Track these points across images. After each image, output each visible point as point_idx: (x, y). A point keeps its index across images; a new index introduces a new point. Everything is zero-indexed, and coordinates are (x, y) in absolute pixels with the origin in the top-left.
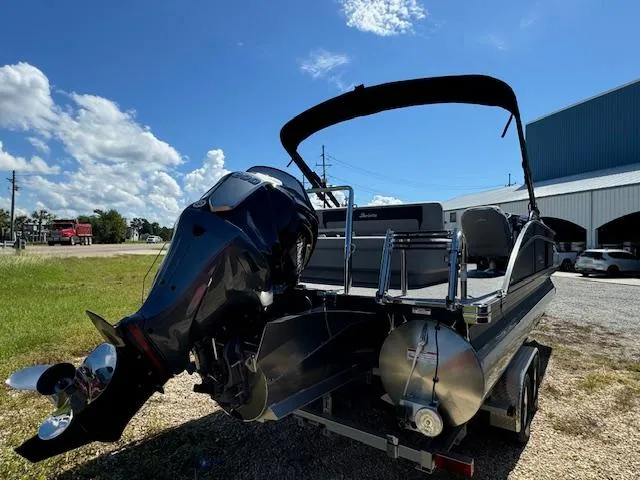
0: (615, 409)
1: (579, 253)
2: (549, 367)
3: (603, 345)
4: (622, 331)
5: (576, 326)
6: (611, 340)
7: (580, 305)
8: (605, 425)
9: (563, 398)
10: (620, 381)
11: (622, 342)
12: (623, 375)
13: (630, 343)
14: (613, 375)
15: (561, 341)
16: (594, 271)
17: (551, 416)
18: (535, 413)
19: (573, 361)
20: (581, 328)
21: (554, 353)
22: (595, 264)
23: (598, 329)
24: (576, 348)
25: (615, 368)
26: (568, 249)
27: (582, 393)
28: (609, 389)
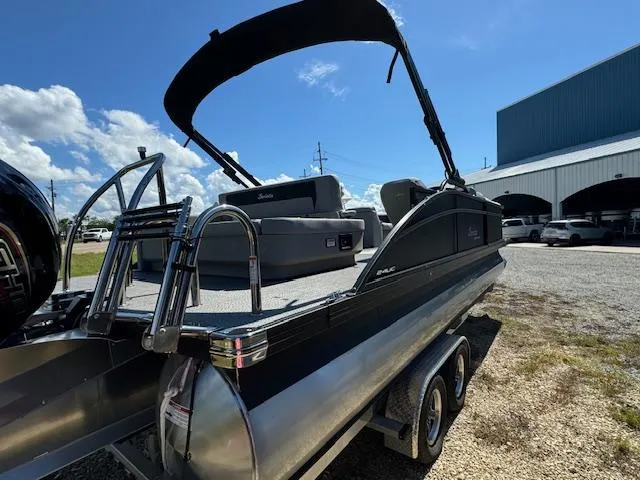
0: (554, 399)
1: (545, 225)
2: (494, 346)
3: (555, 315)
4: (576, 299)
5: (532, 297)
6: (564, 310)
7: (539, 273)
8: (537, 426)
9: (498, 386)
10: (565, 361)
11: (575, 311)
12: (570, 351)
13: (583, 312)
14: (559, 352)
15: (515, 314)
16: (558, 240)
17: (476, 416)
18: (458, 412)
19: (521, 336)
20: (536, 298)
21: (504, 328)
22: (559, 234)
23: (552, 299)
24: (526, 321)
25: (563, 343)
26: (536, 221)
27: (520, 379)
28: (552, 371)
